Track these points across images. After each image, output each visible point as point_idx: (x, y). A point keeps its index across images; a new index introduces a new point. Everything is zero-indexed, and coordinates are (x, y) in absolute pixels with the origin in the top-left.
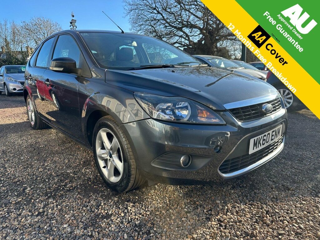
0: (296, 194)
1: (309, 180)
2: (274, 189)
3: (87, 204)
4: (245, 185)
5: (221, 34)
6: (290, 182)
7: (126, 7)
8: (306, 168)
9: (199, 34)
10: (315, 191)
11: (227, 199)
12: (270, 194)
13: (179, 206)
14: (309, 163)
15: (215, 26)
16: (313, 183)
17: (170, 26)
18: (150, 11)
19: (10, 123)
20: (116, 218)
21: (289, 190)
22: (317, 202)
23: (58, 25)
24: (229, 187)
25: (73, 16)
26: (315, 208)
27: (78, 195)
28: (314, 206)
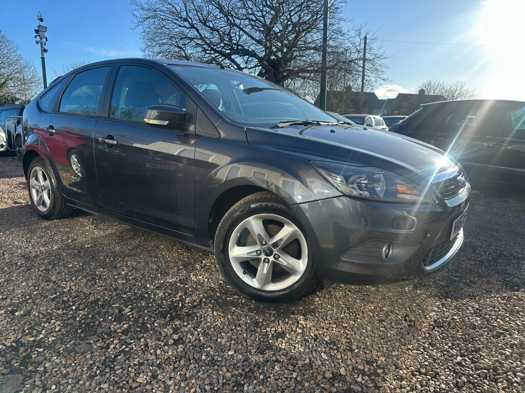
5: (289, 68)
7: (136, 13)
9: (255, 66)
15: (280, 55)
17: (212, 49)
18: (178, 22)
25: (41, 20)
27: (213, 311)
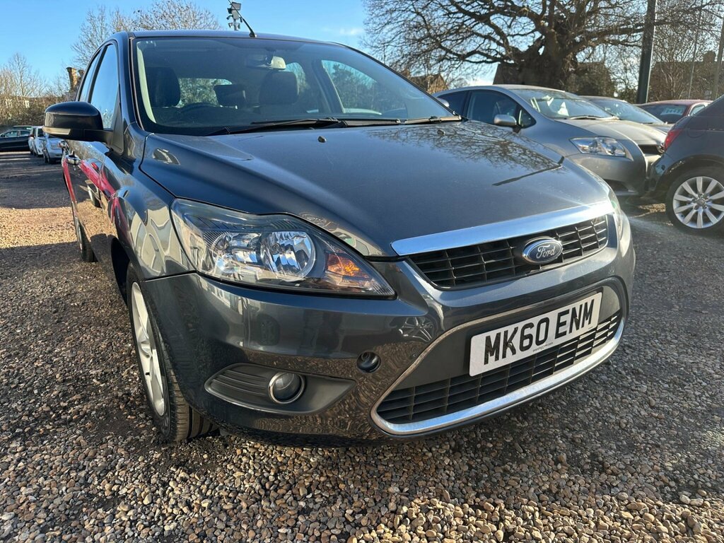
0: (617, 486)
1: (676, 444)
2: (559, 466)
3: (85, 464)
4: (491, 446)
5: (590, 30)
6: (618, 448)
8: (684, 408)
9: (533, 32)
10: (677, 481)
11: (421, 483)
12: (545, 478)
13: (290, 492)
14: (697, 393)
15: (573, 10)
16: (682, 458)
17: (461, 10)
19: (49, 243)
20: (126, 510)
21: (603, 470)
22: (664, 518)
23: (210, 16)
24: (444, 447)
26: (649, 537)
27: (80, 435)
28: (649, 531)
